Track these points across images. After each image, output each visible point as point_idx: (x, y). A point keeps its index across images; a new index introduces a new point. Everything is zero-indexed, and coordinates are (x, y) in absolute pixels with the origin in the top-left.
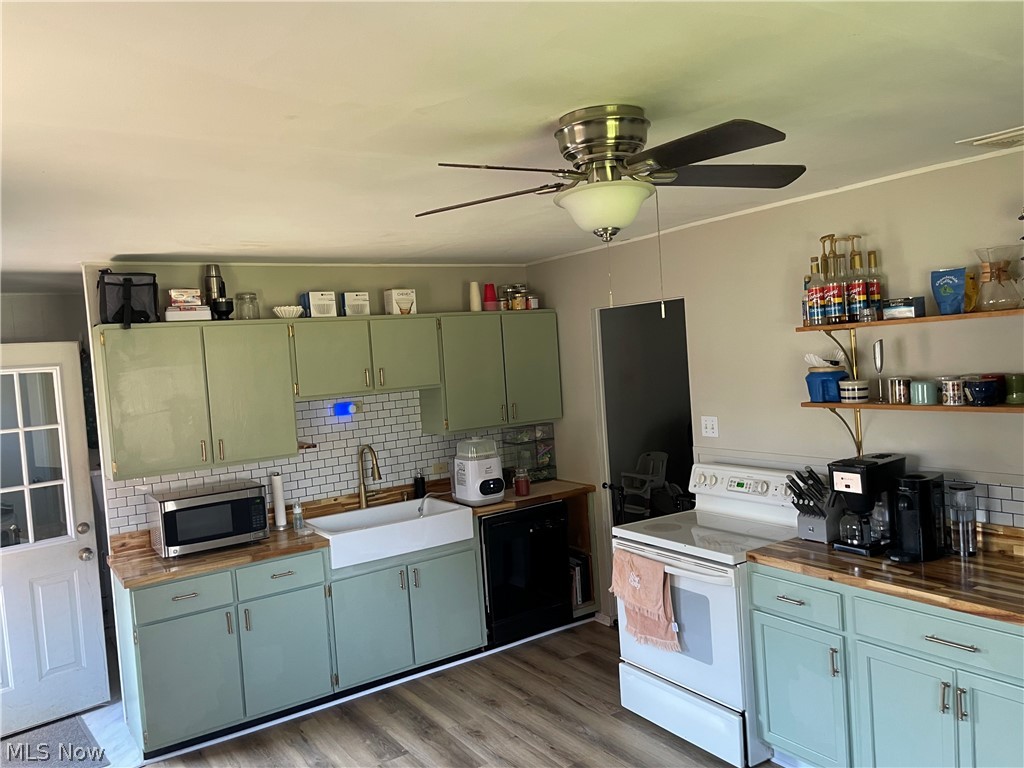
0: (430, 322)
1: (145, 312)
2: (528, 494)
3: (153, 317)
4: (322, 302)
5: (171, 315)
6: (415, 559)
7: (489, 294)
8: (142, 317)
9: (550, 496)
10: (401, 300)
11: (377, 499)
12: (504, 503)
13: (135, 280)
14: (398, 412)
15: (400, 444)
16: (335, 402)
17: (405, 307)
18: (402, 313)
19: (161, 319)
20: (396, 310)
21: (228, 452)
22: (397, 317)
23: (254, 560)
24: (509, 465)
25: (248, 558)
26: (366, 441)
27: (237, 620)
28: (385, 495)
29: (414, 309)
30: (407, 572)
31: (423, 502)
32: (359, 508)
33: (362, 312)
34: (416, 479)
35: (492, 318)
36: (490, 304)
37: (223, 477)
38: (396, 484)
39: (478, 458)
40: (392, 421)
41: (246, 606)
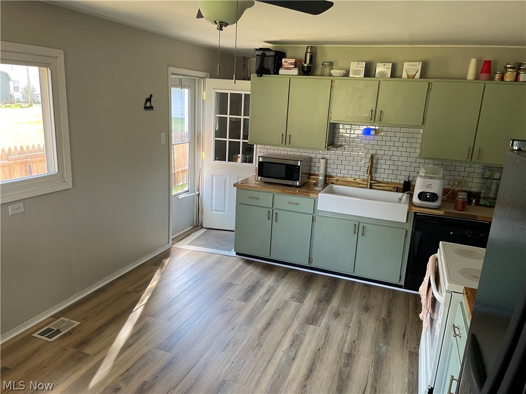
0: (424, 83)
1: (269, 69)
3: (272, 72)
5: (281, 71)
8: (268, 72)
10: (411, 68)
11: (379, 186)
13: (267, 53)
15: (401, 159)
17: (412, 73)
18: (408, 78)
19: (277, 73)
20: (404, 75)
22: (404, 80)
23: (282, 192)
27: (272, 216)
28: (385, 185)
29: (418, 75)
30: (359, 227)
32: (366, 188)
33: (385, 75)
34: (405, 182)
38: (393, 181)
40: (400, 144)
41: (277, 211)
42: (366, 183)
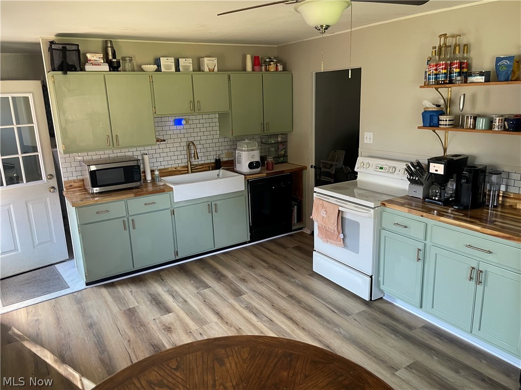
0: (224, 76)
1: (74, 66)
2: (272, 170)
3: (78, 69)
4: (167, 63)
5: (88, 67)
6: (215, 199)
7: (257, 62)
8: (73, 68)
9: (284, 171)
10: (209, 63)
11: (196, 169)
12: (260, 173)
13: (68, 47)
14: (207, 125)
15: (208, 141)
16: (174, 118)
17: (212, 67)
18: (210, 71)
19: (83, 69)
20: (206, 69)
21: (120, 142)
22: (207, 73)
23: (135, 196)
24: (263, 154)
25: (133, 195)
26: (191, 139)
27: (128, 224)
28: (200, 167)
29: (216, 69)
30: (211, 205)
31: (220, 171)
32: (188, 173)
33: (188, 69)
34: (216, 160)
35: (257, 75)
36: (257, 68)
37: (119, 155)
38: (206, 162)
39: (248, 150)
40: (204, 129)
41: (133, 217)
42: (186, 169)
